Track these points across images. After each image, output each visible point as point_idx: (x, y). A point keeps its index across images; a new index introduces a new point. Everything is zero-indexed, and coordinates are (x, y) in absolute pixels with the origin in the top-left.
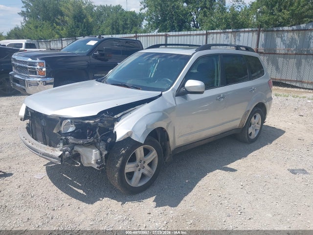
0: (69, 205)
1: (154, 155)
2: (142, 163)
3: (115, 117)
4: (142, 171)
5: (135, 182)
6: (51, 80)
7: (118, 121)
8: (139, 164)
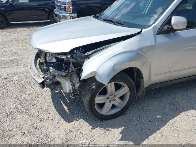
0: (52, 119)
1: (125, 90)
2: (113, 96)
3: (86, 54)
4: (113, 102)
5: (105, 111)
6: (75, 15)
7: (89, 59)
8: (110, 97)
